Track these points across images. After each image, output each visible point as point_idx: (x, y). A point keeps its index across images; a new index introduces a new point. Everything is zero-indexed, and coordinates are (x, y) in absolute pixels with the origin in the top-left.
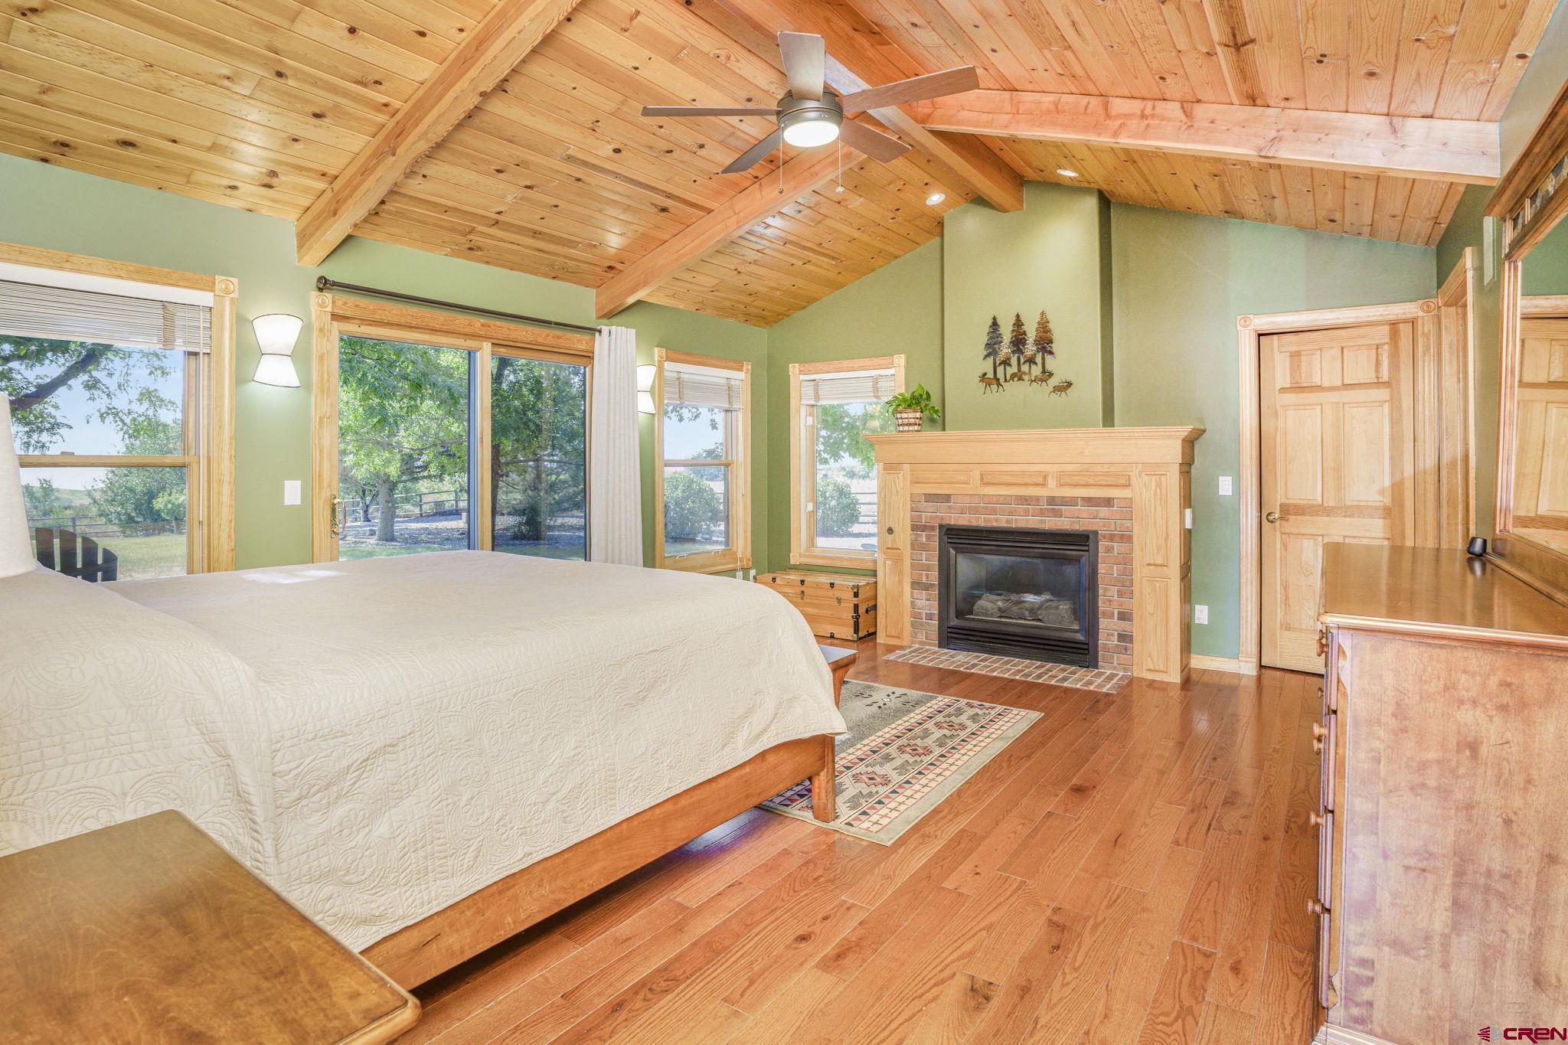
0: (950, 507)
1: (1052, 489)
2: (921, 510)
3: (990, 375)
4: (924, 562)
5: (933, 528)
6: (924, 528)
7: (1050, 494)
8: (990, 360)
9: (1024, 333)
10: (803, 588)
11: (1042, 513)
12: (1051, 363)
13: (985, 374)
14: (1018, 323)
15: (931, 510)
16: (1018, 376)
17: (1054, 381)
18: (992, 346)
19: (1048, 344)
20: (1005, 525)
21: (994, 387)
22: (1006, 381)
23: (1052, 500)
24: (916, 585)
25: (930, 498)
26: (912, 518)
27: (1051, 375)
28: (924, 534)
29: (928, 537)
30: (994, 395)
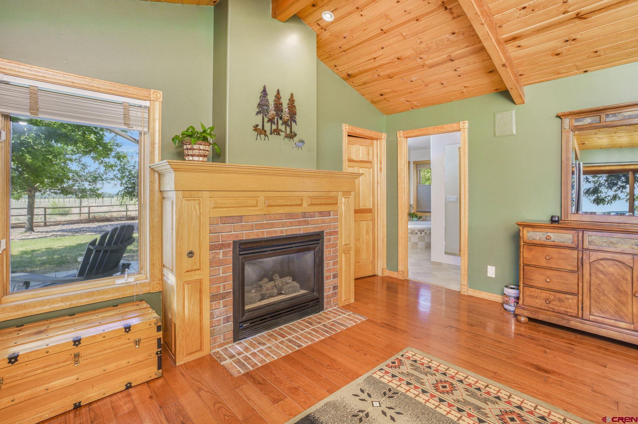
0: (242, 226)
1: (305, 207)
2: (219, 230)
3: (260, 127)
4: (221, 275)
5: (229, 245)
6: (222, 246)
7: (304, 211)
8: (260, 116)
9: (281, 104)
10: (76, 350)
11: (300, 223)
12: (295, 128)
13: (257, 126)
14: (278, 96)
15: (228, 230)
16: (277, 132)
17: (296, 139)
18: (262, 107)
19: (294, 115)
20: (280, 235)
21: (263, 136)
22: (271, 134)
23: (304, 215)
24: (214, 297)
25: (225, 220)
26: (211, 238)
27: (295, 135)
28: (221, 251)
29: (225, 254)
30: (261, 141)
